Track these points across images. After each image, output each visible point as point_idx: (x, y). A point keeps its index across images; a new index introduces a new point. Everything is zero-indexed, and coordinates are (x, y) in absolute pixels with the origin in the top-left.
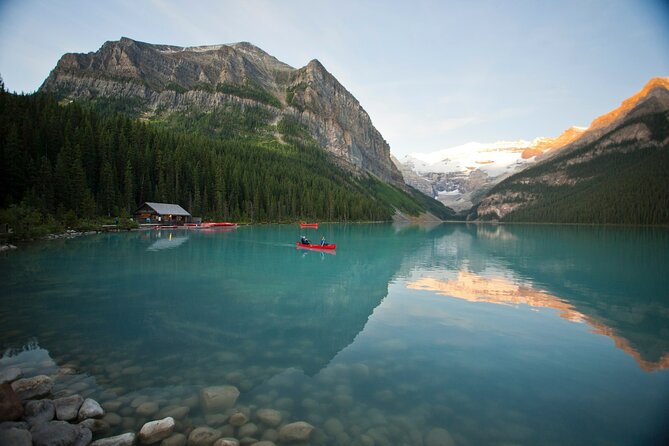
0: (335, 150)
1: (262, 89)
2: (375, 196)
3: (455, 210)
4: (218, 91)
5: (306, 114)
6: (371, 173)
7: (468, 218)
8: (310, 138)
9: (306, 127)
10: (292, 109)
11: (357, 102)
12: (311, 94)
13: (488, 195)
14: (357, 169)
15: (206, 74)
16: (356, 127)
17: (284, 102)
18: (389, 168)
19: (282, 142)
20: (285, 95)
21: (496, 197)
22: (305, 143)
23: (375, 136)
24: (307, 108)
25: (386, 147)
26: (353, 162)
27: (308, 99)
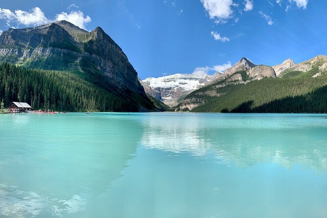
0: (109, 75)
1: (71, 44)
2: (129, 98)
3: (170, 106)
4: (50, 46)
5: (94, 55)
6: (128, 87)
7: (176, 110)
8: (96, 69)
9: (94, 63)
10: (86, 53)
11: (121, 49)
12: (96, 45)
13: (185, 99)
14: (120, 85)
15: (44, 39)
16: (120, 63)
17: (82, 50)
18: (137, 84)
19: (81, 71)
20: (83, 46)
21: (188, 100)
22: (93, 71)
23: (130, 67)
24: (94, 52)
25: (136, 74)
26: (118, 81)
27: (95, 48)
